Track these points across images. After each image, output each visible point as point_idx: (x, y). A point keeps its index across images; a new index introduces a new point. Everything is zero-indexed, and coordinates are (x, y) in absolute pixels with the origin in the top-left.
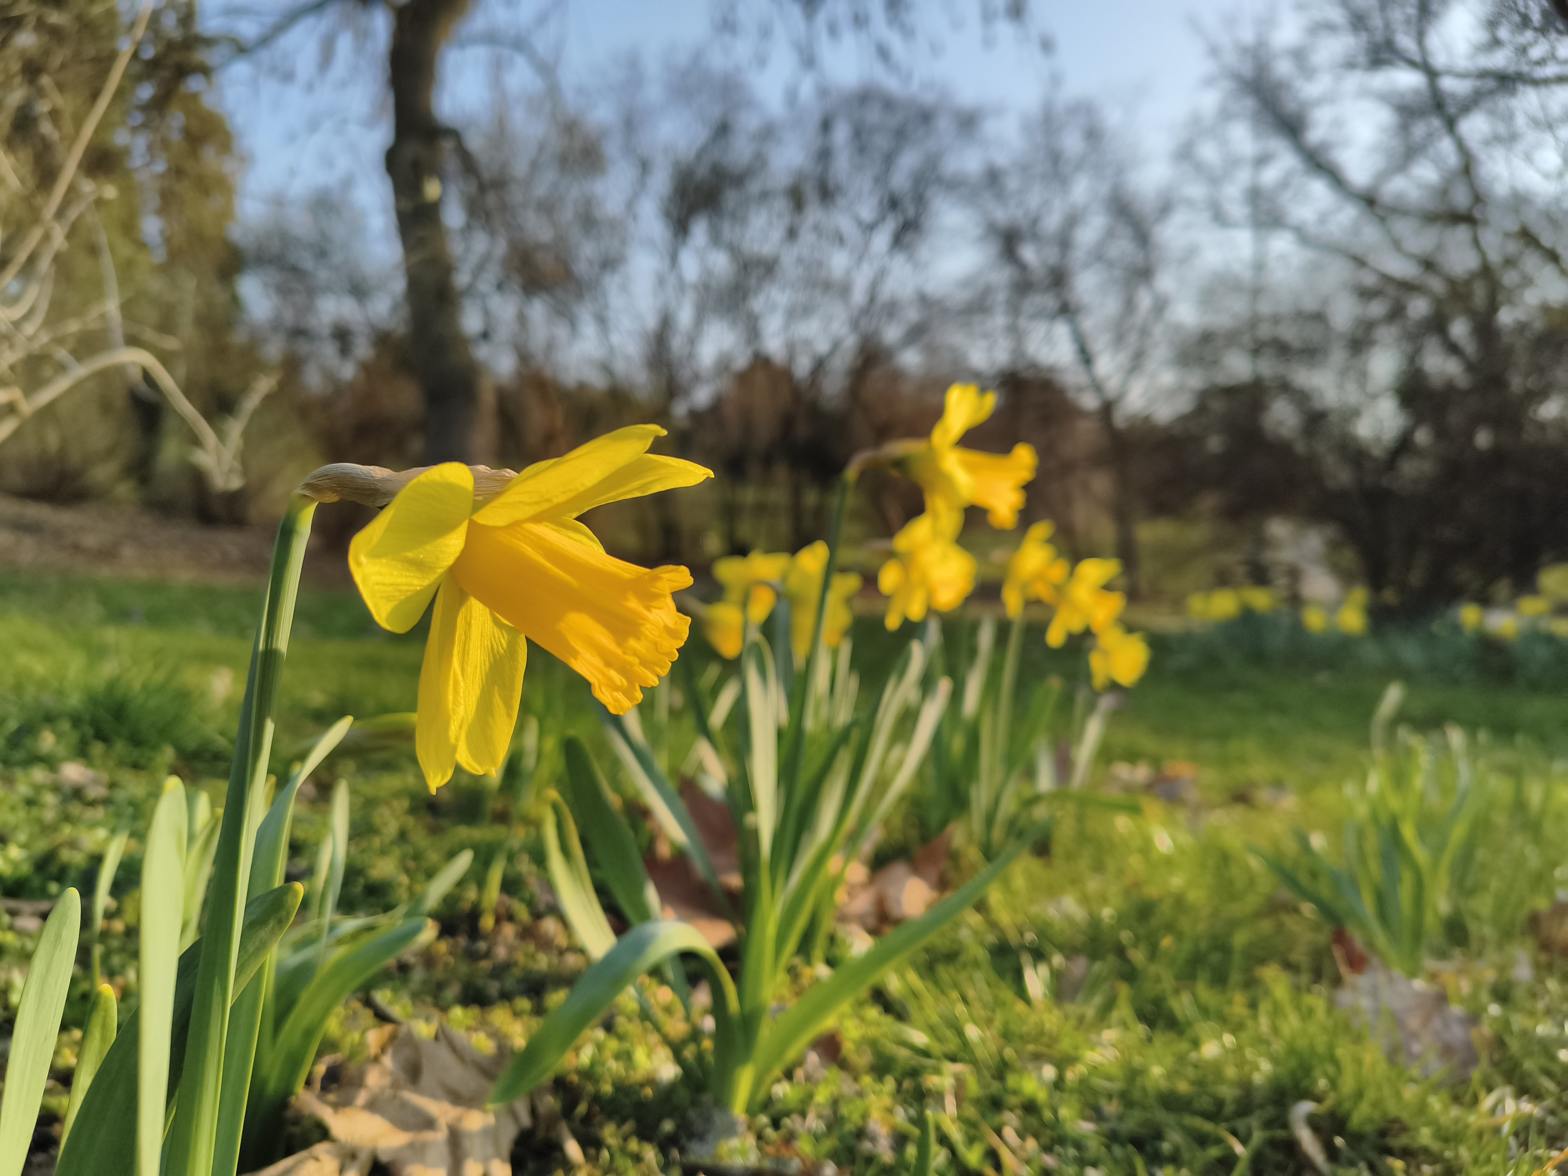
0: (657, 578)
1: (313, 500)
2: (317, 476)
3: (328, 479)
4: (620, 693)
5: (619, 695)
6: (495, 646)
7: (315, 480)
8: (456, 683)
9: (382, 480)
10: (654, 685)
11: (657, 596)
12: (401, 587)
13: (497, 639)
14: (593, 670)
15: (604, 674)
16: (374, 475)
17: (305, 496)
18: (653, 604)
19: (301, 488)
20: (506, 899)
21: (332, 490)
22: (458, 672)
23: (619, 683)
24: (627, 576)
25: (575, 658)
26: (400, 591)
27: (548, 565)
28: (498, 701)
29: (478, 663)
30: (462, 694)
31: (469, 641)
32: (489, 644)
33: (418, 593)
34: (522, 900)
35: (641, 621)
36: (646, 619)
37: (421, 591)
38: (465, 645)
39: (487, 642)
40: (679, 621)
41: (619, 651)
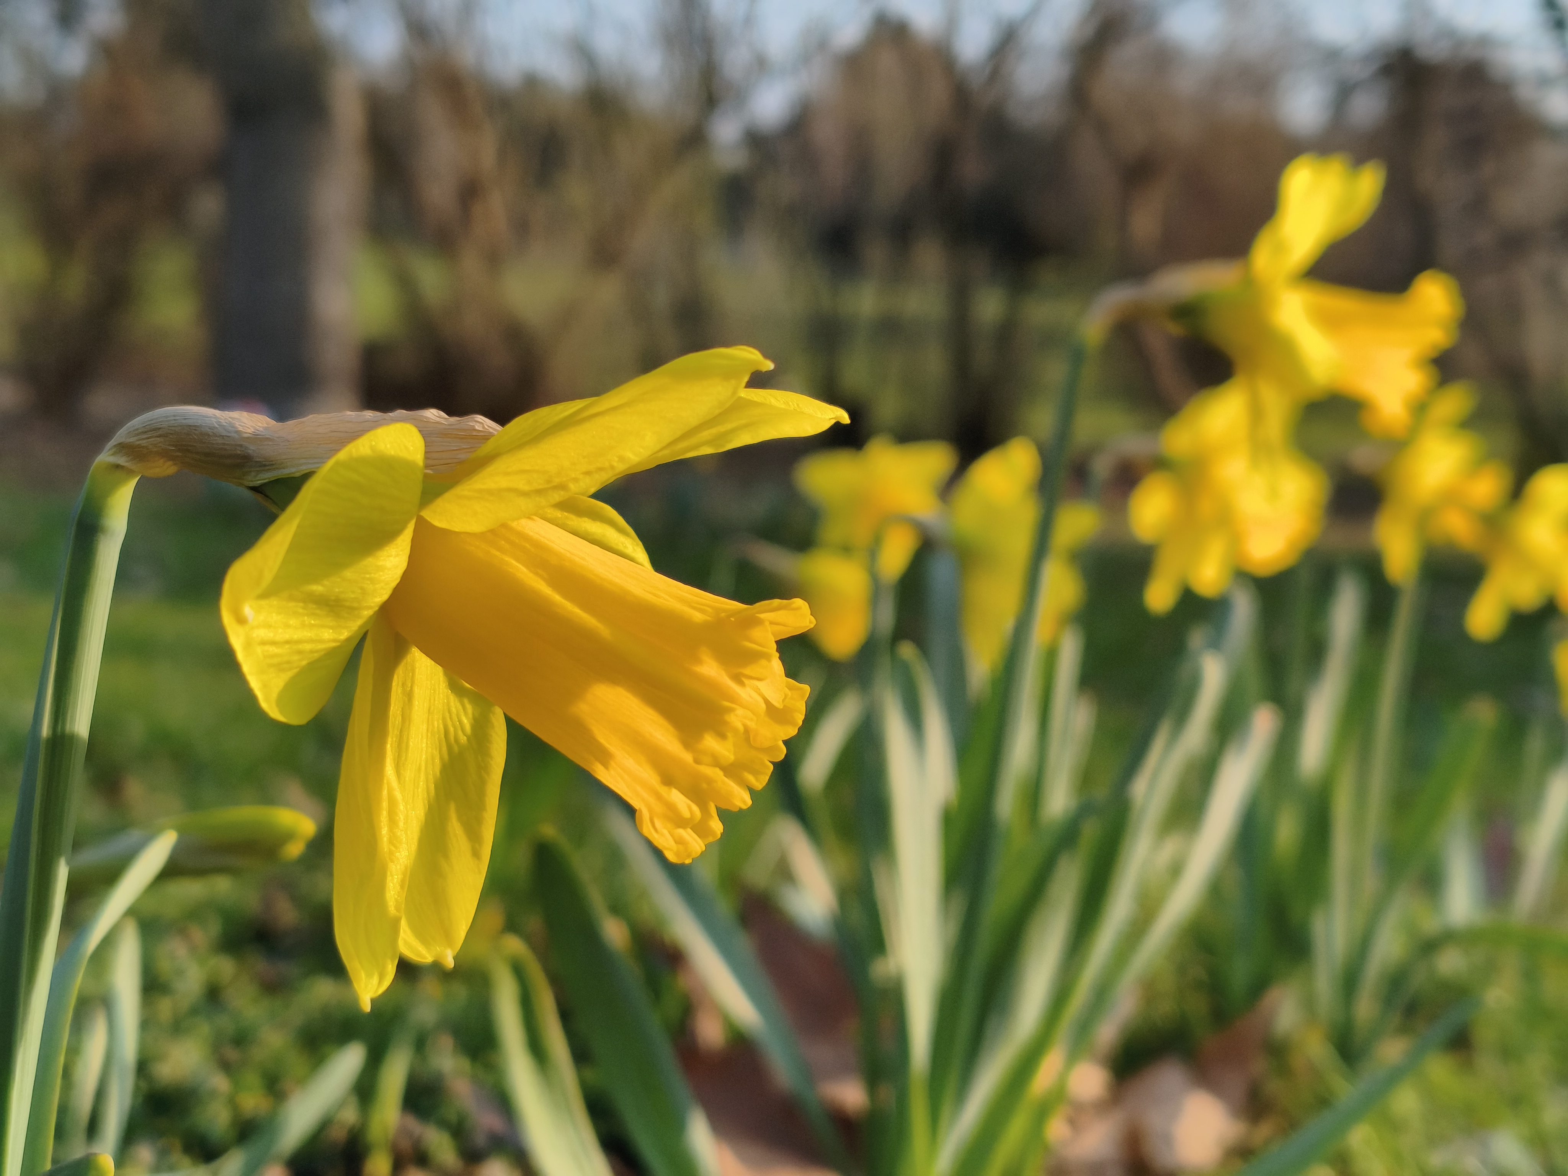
0: (754, 622)
1: (130, 473)
2: (140, 431)
3: (160, 436)
4: (689, 830)
5: (687, 834)
6: (452, 729)
7: (135, 438)
8: (392, 802)
9: (257, 438)
10: (744, 807)
11: (752, 657)
12: (301, 647)
13: (455, 719)
14: (639, 788)
15: (659, 797)
16: (241, 429)
17: (117, 467)
18: (748, 671)
19: (111, 452)
20: (414, 1125)
21: (166, 455)
22: (395, 784)
23: (686, 814)
24: (698, 617)
25: (606, 766)
26: (300, 652)
27: (557, 598)
28: (455, 828)
29: (423, 764)
30: (401, 824)
31: (409, 725)
32: (441, 726)
33: (331, 653)
34: (443, 1124)
35: (726, 704)
36: (733, 699)
37: (334, 649)
38: (401, 731)
39: (438, 724)
40: (789, 693)
41: (687, 757)
